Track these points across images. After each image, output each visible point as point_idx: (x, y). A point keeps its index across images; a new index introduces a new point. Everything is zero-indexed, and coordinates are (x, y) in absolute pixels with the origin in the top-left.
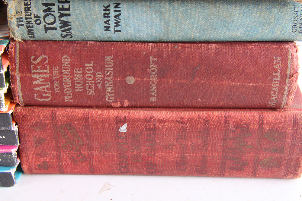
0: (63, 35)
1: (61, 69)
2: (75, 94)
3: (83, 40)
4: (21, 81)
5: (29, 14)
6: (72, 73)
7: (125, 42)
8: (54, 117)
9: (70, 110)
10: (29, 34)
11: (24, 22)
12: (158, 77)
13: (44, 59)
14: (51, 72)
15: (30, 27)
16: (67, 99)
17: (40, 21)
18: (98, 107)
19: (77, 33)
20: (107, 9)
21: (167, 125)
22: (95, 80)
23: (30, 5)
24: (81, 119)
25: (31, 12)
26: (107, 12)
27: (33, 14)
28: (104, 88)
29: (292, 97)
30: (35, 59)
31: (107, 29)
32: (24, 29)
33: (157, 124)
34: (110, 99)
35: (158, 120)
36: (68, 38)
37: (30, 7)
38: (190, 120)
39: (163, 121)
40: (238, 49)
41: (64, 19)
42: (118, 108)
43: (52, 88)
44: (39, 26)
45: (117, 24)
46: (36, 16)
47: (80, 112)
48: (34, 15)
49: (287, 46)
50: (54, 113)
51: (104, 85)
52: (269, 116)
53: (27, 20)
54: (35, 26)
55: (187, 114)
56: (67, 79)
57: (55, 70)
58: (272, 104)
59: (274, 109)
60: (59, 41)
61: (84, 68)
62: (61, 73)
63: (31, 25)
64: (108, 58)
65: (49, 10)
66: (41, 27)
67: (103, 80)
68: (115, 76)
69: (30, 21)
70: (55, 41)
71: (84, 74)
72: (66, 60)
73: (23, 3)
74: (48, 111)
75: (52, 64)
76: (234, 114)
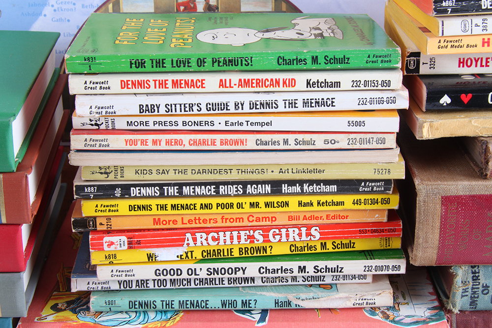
5: (477, 283)
10: (470, 305)
11: (469, 293)
15: (474, 297)
17: (489, 290)
23: (479, 273)
25: (479, 281)
27: (481, 284)
32: (467, 300)
37: (479, 276)
44: (485, 296)
46: (484, 285)
48: (483, 284)
53: (473, 290)
54: (481, 296)
63: (476, 296)
66: (487, 298)
69: (476, 292)
73: (470, 271)
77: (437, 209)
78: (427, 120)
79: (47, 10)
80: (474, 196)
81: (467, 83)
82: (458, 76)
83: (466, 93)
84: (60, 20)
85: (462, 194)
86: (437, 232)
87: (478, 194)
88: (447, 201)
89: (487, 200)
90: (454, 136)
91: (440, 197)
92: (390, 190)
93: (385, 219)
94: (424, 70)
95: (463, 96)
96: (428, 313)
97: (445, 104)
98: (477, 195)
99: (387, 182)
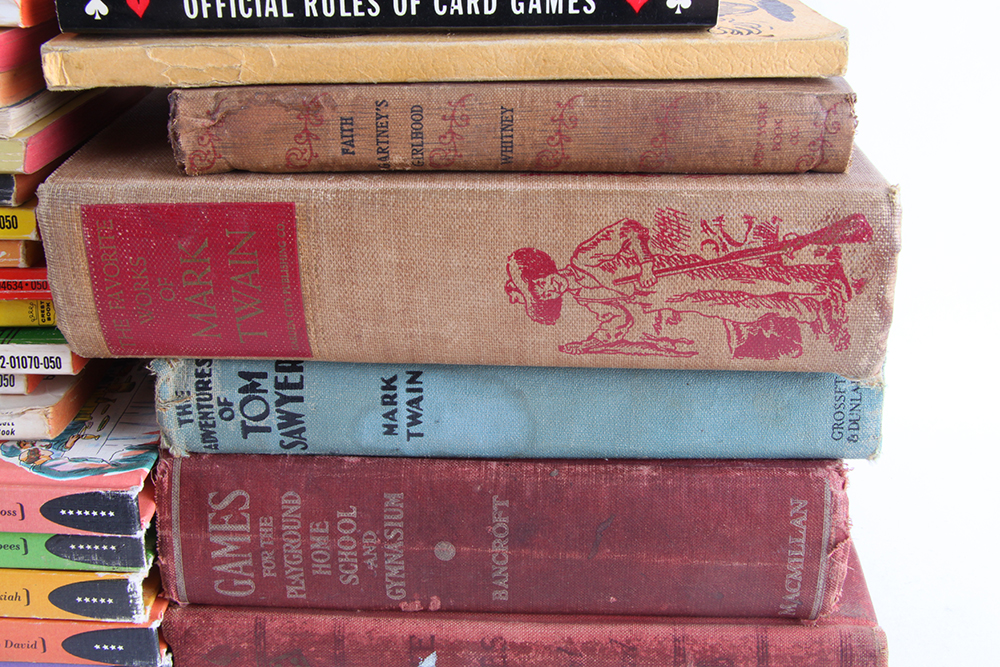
0: (285, 444)
1: (278, 522)
2: (312, 581)
3: (333, 455)
4: (183, 551)
5: (207, 396)
6: (305, 532)
7: (434, 458)
8: (259, 633)
9: (298, 619)
10: (204, 441)
11: (195, 415)
12: (511, 546)
13: (240, 500)
14: (255, 530)
15: (207, 424)
16: (292, 592)
17: (233, 412)
18: (369, 611)
19: (318, 439)
20: (389, 385)
21: (535, 657)
22: (359, 550)
23: (210, 375)
24: (324, 640)
25: (210, 392)
26: (391, 393)
27: (215, 397)
28: (382, 570)
29: (838, 593)
30: (218, 500)
31: (390, 430)
32: (193, 429)
33: (510, 656)
34: (394, 590)
35: (513, 645)
36: (297, 450)
37: (209, 381)
38: (590, 647)
39: (524, 648)
40: (704, 480)
41: (288, 407)
42: (415, 614)
43: (257, 568)
44: (228, 422)
45: (415, 419)
46: (222, 400)
47: (323, 623)
48: (219, 398)
49: (820, 472)
50: (260, 626)
51: (381, 560)
52: (783, 638)
53: (202, 410)
54: (220, 423)
55: (581, 632)
56: (293, 546)
57: (266, 525)
58: (789, 609)
59: (798, 618)
60: (277, 456)
61: (334, 520)
62: (279, 532)
63: (210, 422)
64: (393, 499)
65: (253, 387)
66: (234, 426)
67: (380, 552)
68: (408, 540)
69: (209, 413)
70: (266, 457)
71: (334, 534)
72: (292, 503)
73: (193, 372)
74: (246, 620)
75: (257, 513)
76: (695, 631)
77: (77, 231)
78: (56, 48)
80: (144, 207)
85: (121, 202)
86: (86, 281)
87: (153, 202)
88: (95, 216)
89: (172, 215)
90: (119, 85)
91: (78, 207)
92: (9, 199)
93: (21, 263)
96: (119, 456)
97: (98, 17)
98: (151, 204)
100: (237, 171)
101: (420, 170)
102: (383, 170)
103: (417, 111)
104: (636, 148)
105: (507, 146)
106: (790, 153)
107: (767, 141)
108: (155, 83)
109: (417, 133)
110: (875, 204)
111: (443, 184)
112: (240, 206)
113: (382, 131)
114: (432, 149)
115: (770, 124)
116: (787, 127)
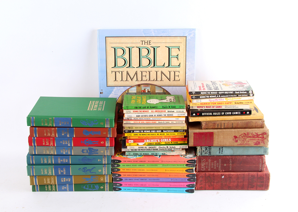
1: (208, 162)
2: (211, 169)
3: (213, 156)
4: (198, 166)
5: (202, 150)
6: (211, 163)
7: (223, 156)
8: (205, 174)
9: (209, 173)
10: (201, 155)
12: (232, 164)
13: (204, 160)
14: (206, 163)
16: (209, 170)
17: (204, 151)
18: (216, 172)
19: (212, 154)
20: (220, 148)
21: (234, 176)
22: (216, 165)
23: (202, 148)
24: (212, 175)
28: (218, 167)
29: (265, 168)
30: (202, 160)
31: (220, 153)
32: (200, 153)
33: (232, 176)
34: (220, 170)
35: (232, 175)
36: (210, 155)
38: (240, 175)
39: (233, 175)
40: (251, 157)
41: (210, 151)
42: (221, 172)
43: (206, 167)
45: (222, 152)
47: (212, 173)
49: (263, 156)
50: (205, 173)
51: (218, 166)
52: (259, 173)
54: (203, 153)
55: (239, 173)
56: (210, 165)
57: (207, 163)
58: (260, 170)
59: (260, 171)
60: (208, 156)
61: (214, 162)
62: (208, 163)
64: (220, 160)
65: (206, 149)
66: (204, 153)
67: (218, 165)
68: (221, 164)
70: (207, 156)
71: (214, 163)
72: (210, 160)
73: (200, 148)
74: (204, 173)
75: (206, 161)
76: (250, 173)
77: (193, 135)
78: (191, 118)
79: (113, 92)
80: (199, 132)
81: (199, 111)
82: (197, 110)
83: (198, 113)
84: (116, 94)
85: (197, 132)
86: (193, 139)
88: (194, 133)
89: (202, 133)
90: (196, 121)
92: (184, 132)
93: (184, 137)
94: (191, 108)
95: (197, 114)
96: (192, 156)
97: (194, 115)
99: (184, 130)
100: (207, 129)
101: (224, 128)
102: (221, 129)
103: (224, 123)
104: (245, 126)
105: (232, 126)
106: (259, 126)
107: (257, 125)
108: (199, 121)
109: (224, 125)
110: (267, 131)
111: (227, 130)
112: (208, 132)
113: (221, 125)
114: (225, 127)
115: (257, 124)
116: (258, 124)
